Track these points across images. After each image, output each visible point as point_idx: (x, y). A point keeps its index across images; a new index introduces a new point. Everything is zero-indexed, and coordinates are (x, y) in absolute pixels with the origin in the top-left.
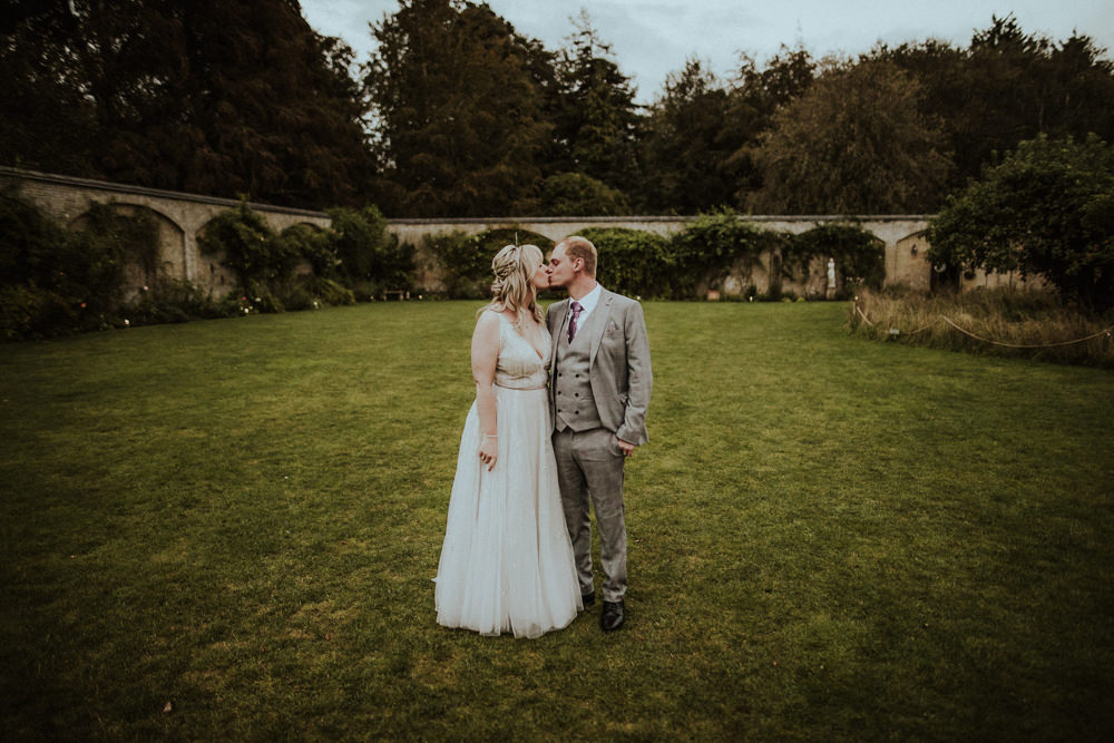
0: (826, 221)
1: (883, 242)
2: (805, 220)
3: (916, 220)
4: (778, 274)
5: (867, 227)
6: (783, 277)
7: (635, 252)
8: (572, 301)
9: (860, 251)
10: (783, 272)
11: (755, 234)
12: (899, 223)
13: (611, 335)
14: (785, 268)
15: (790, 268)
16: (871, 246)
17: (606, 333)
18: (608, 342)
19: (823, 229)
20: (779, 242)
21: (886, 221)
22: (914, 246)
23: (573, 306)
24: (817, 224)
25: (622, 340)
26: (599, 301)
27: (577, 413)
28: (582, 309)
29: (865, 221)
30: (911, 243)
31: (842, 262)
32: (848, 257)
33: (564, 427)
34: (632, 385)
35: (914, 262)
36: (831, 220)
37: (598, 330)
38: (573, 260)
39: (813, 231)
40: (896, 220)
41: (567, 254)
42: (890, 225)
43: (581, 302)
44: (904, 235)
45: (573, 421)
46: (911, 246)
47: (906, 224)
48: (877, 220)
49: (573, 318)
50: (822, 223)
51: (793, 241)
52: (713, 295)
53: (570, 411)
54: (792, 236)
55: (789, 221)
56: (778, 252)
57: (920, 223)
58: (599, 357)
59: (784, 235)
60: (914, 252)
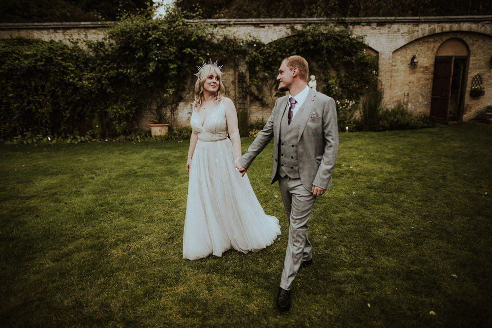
0: (305, 25)
1: (377, 52)
2: (276, 24)
3: (417, 23)
4: (244, 98)
5: (357, 32)
6: (251, 101)
7: (32, 71)
8: (290, 97)
9: (348, 65)
10: (252, 94)
11: (209, 43)
12: (395, 27)
13: (313, 120)
14: (254, 89)
15: (260, 89)
16: (363, 57)
17: (310, 119)
18: (310, 124)
19: (301, 34)
20: (244, 53)
21: (381, 24)
22: (414, 57)
23: (290, 100)
24: (293, 29)
25: (320, 123)
26: (307, 97)
27: (292, 168)
28: (296, 102)
29: (354, 24)
30: (409, 54)
31: (326, 81)
32: (333, 73)
33: (285, 175)
34: (326, 151)
35: (413, 78)
36: (310, 24)
37: (306, 116)
38: (291, 70)
39: (288, 38)
40: (392, 22)
41: (288, 66)
42: (385, 30)
43: (296, 98)
44: (402, 42)
45: (290, 173)
46: (409, 57)
47: (405, 28)
48: (369, 23)
49: (291, 108)
50: (299, 27)
51: (262, 53)
52: (158, 131)
53: (288, 166)
54: (260, 45)
55: (256, 25)
56: (243, 69)
57: (422, 26)
58: (305, 133)
59: (250, 44)
60: (413, 64)
